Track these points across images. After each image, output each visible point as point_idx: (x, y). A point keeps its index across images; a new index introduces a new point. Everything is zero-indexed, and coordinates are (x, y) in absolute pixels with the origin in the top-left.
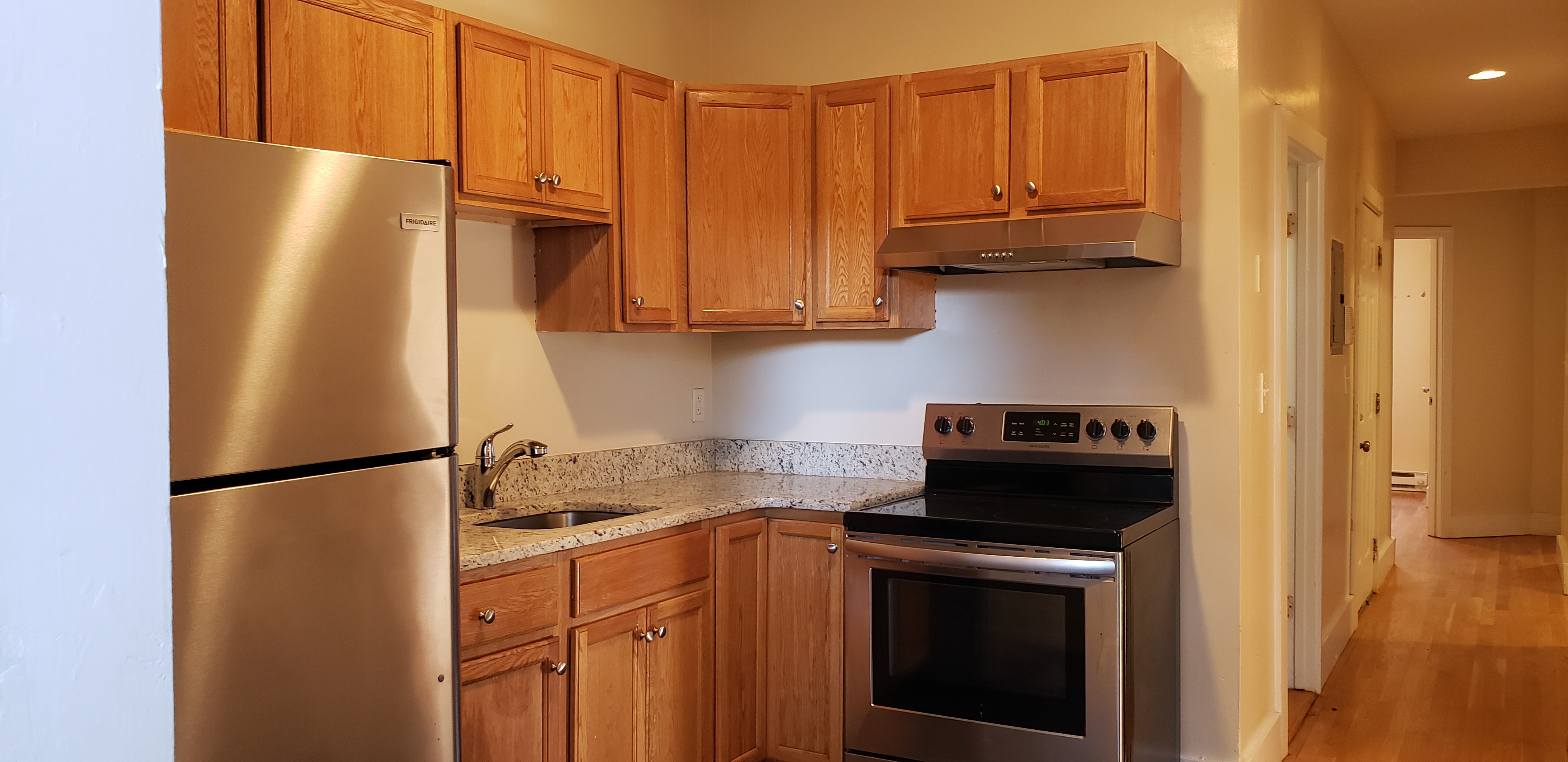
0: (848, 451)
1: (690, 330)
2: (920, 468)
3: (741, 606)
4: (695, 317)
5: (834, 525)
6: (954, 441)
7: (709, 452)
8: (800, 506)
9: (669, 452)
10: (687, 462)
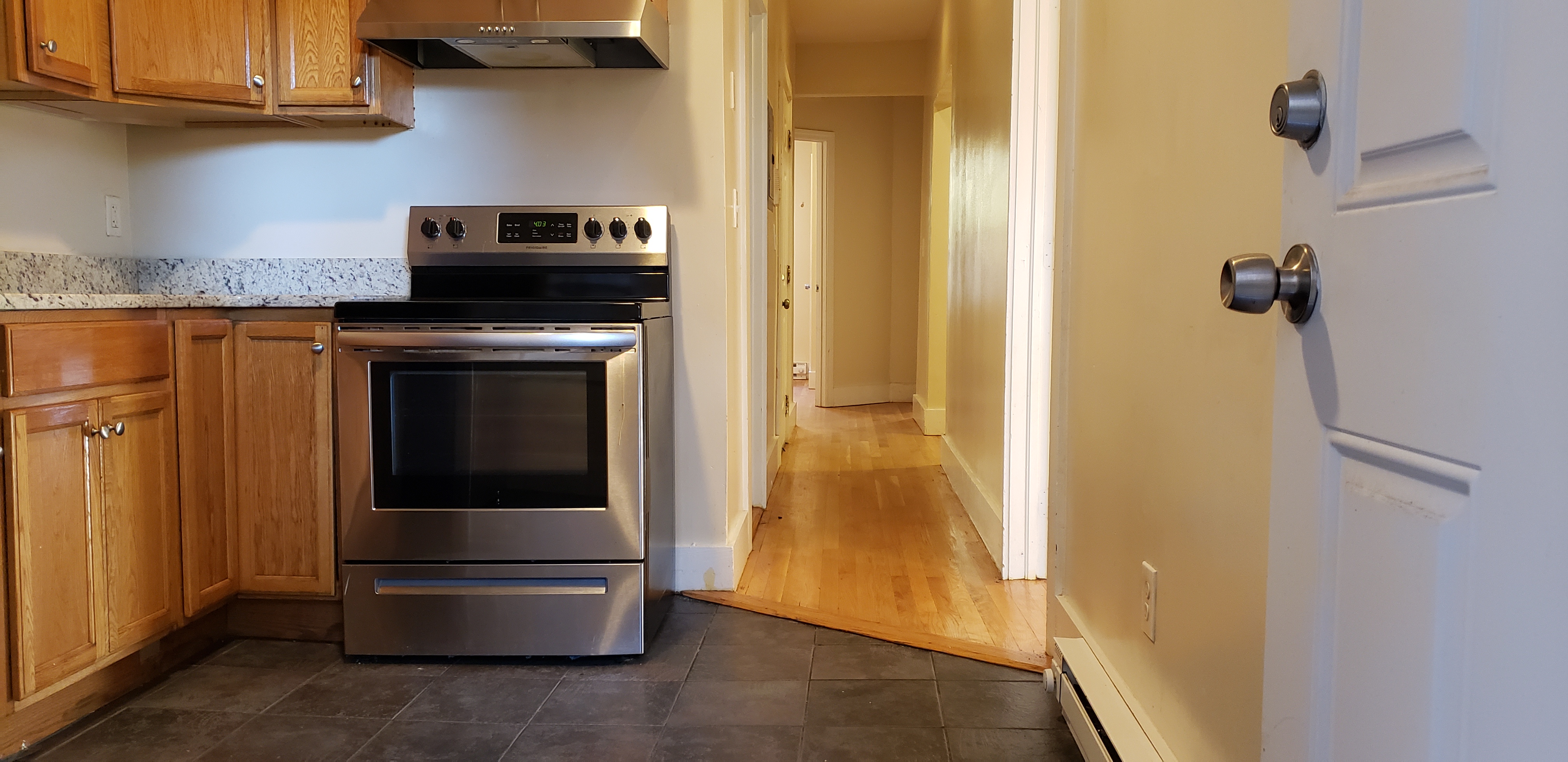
0: (313, 266)
1: (115, 100)
2: (401, 281)
3: (206, 417)
4: (123, 82)
5: (319, 323)
6: (443, 244)
7: (130, 272)
8: (275, 303)
9: (79, 265)
10: (103, 280)
